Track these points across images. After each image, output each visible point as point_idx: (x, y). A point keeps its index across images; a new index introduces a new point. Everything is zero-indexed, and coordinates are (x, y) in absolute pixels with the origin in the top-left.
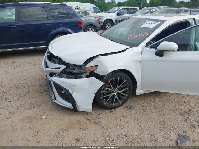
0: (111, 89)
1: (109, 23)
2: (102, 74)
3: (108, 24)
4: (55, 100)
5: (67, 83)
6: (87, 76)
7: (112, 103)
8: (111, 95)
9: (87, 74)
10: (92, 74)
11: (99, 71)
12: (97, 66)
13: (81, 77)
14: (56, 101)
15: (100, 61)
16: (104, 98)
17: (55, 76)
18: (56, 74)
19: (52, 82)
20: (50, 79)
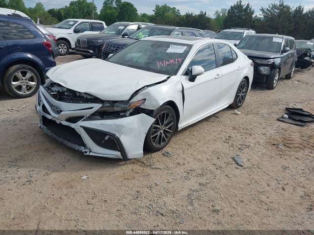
0: (158, 126)
1: (63, 45)
2: (151, 109)
3: (61, 46)
4: (91, 151)
5: (110, 125)
6: (131, 114)
7: (160, 143)
8: (159, 133)
9: (131, 111)
10: (138, 111)
11: (147, 106)
12: (145, 99)
13: (125, 116)
14: (91, 154)
15: (148, 93)
16: (153, 138)
17: (83, 121)
18: (85, 118)
19: (82, 128)
20: (73, 125)
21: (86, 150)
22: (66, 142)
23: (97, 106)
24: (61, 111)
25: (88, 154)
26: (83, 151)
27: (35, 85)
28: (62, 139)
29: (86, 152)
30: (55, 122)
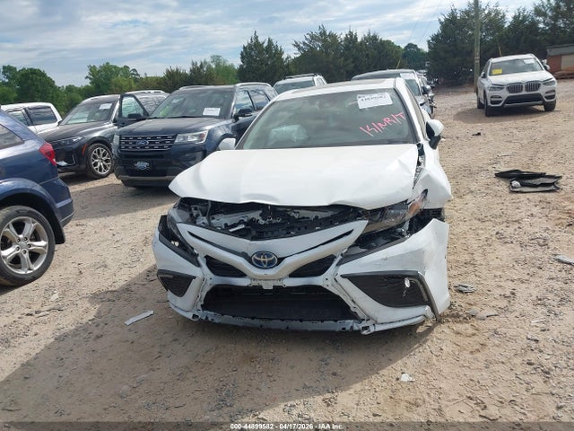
4: (375, 323)
5: (403, 255)
11: (432, 203)
12: (427, 191)
15: (428, 177)
17: (338, 265)
18: (340, 257)
19: (347, 280)
20: (318, 281)
21: (364, 324)
22: (296, 325)
23: (359, 227)
24: (281, 260)
25: (372, 330)
26: (356, 328)
27: (45, 247)
28: (279, 321)
29: (366, 328)
30: (258, 289)
